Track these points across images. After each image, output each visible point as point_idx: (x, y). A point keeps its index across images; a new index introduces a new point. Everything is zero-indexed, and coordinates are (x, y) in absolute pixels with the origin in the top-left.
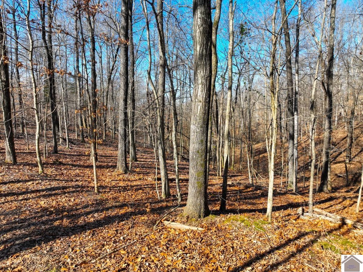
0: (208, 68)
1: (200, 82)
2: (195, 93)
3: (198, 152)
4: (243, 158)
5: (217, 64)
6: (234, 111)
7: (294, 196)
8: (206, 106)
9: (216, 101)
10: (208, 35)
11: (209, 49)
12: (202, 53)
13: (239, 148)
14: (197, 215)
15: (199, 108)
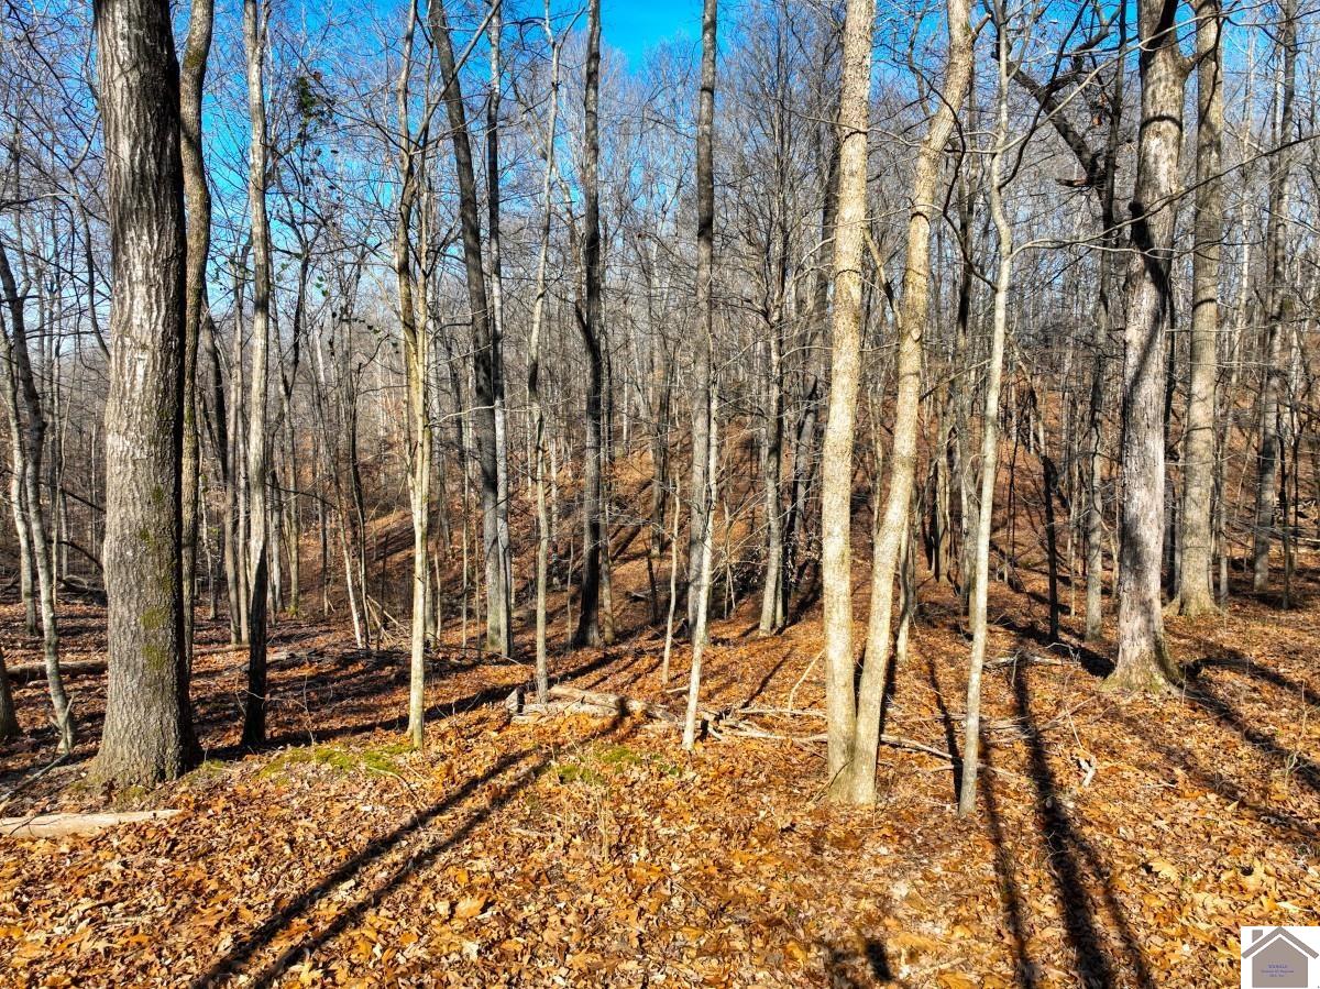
0: (171, 226)
1: (138, 272)
2: (121, 315)
3: (144, 535)
4: (335, 569)
5: (209, 213)
6: (288, 394)
7: (503, 669)
8: (168, 362)
9: (214, 353)
10: (164, 107)
11: (172, 156)
12: (142, 167)
13: (317, 535)
14: (148, 772)
15: (140, 371)
